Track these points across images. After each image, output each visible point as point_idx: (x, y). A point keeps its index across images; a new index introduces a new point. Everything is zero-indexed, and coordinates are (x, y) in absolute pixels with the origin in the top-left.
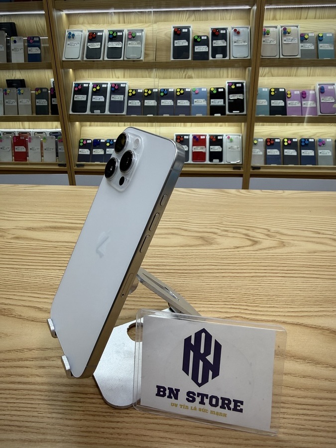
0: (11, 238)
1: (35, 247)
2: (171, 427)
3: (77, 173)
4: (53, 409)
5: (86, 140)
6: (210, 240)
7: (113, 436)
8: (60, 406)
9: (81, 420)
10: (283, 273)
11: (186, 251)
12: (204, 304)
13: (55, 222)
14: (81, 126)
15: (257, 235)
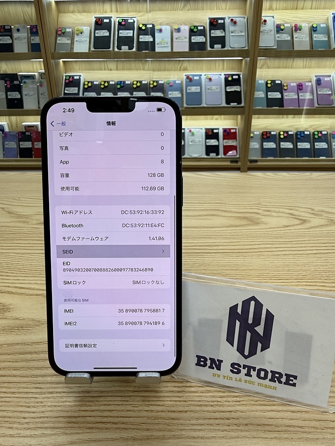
2: (294, 414)
6: (255, 220)
7: (230, 428)
9: (186, 411)
11: (234, 231)
12: (276, 282)
15: (303, 214)
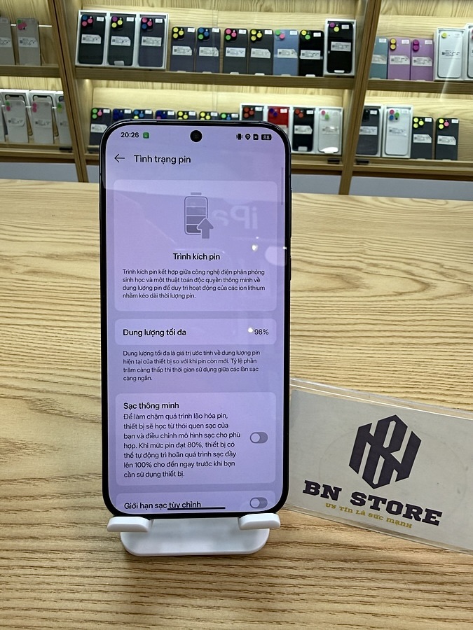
0: (25, 273)
1: (69, 289)
2: (377, 619)
3: (89, 162)
4: (165, 588)
5: (102, 110)
6: (353, 281)
8: (175, 581)
9: (219, 608)
11: (319, 299)
13: (93, 246)
14: (94, 86)
15: (426, 273)
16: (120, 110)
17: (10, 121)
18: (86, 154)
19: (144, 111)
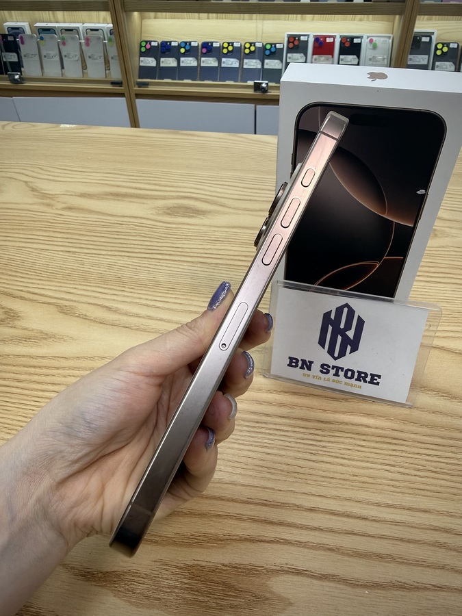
0: (63, 209)
3: (138, 96)
5: (150, 42)
10: (428, 276)
13: (117, 186)
14: (142, 18)
16: (167, 42)
17: (65, 56)
18: (135, 88)
19: (190, 43)
